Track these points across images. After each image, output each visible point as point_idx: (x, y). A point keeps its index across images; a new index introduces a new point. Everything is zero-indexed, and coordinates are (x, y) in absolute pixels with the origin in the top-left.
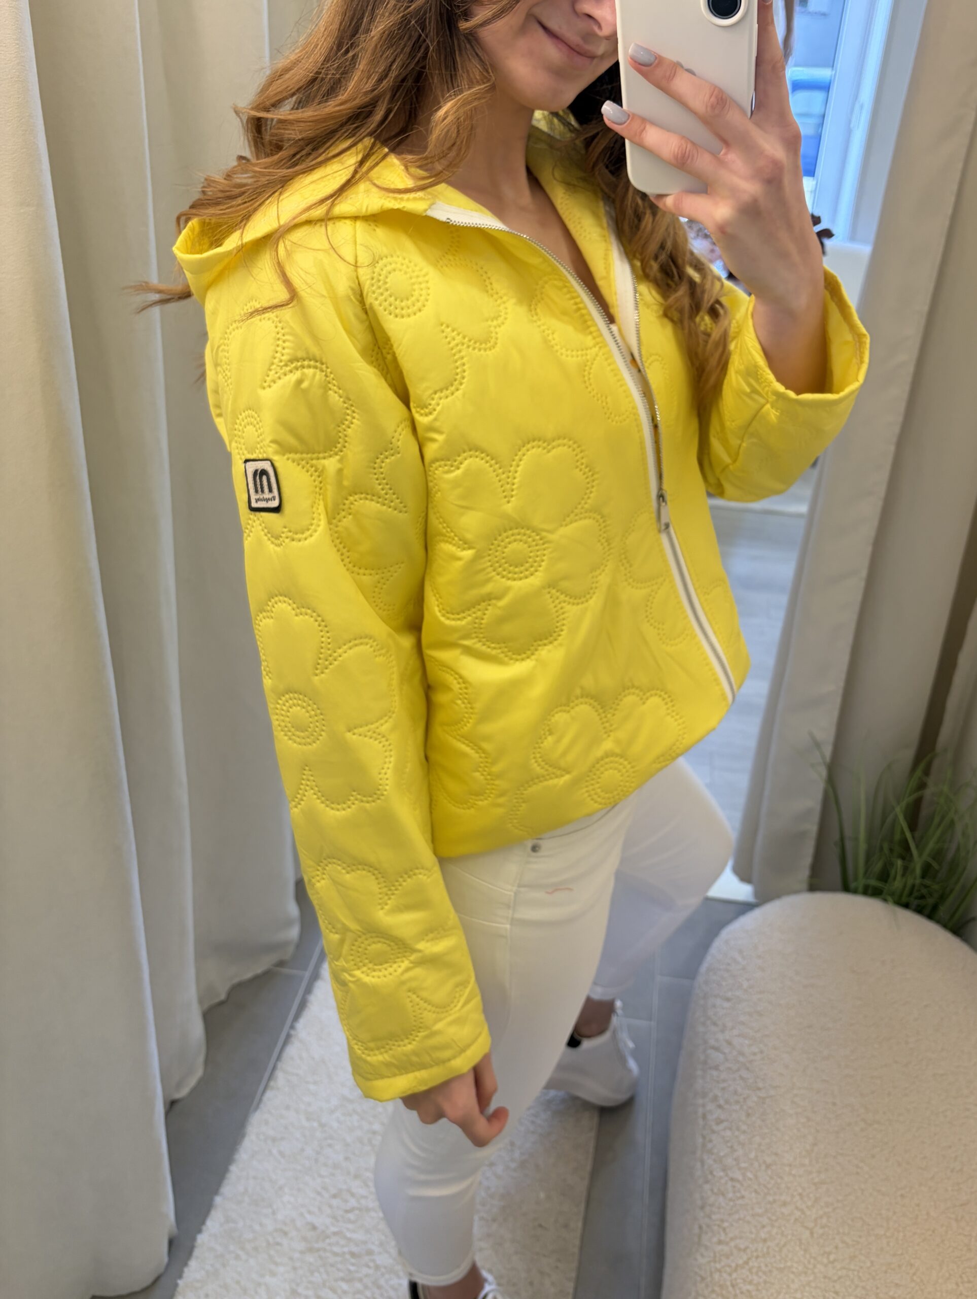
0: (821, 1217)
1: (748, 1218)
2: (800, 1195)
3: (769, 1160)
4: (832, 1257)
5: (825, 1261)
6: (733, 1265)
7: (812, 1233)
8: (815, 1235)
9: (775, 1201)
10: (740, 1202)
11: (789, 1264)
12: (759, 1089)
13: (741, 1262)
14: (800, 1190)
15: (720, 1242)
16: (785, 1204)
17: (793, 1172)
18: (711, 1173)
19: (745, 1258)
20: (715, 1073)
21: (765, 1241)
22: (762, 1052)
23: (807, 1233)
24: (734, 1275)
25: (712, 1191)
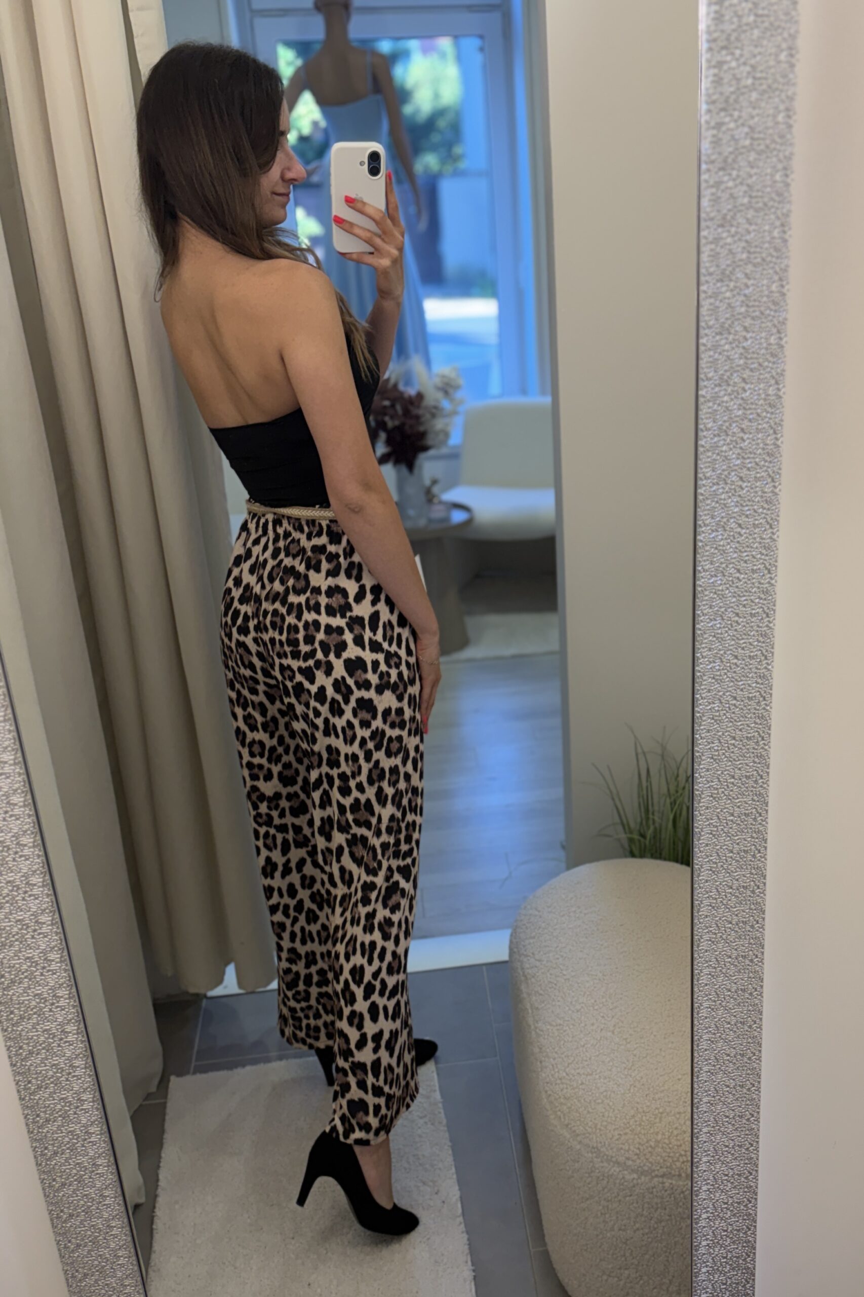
1: (570, 1039)
2: (603, 1017)
4: (628, 1041)
6: (566, 1065)
9: (586, 1025)
10: (564, 1034)
11: (601, 1051)
12: (564, 975)
13: (570, 1062)
15: (554, 1059)
16: (593, 1024)
17: (596, 1007)
18: (542, 1031)
19: (572, 1059)
20: (533, 980)
21: (584, 1046)
23: (609, 1034)
24: (567, 1070)
25: (544, 1039)
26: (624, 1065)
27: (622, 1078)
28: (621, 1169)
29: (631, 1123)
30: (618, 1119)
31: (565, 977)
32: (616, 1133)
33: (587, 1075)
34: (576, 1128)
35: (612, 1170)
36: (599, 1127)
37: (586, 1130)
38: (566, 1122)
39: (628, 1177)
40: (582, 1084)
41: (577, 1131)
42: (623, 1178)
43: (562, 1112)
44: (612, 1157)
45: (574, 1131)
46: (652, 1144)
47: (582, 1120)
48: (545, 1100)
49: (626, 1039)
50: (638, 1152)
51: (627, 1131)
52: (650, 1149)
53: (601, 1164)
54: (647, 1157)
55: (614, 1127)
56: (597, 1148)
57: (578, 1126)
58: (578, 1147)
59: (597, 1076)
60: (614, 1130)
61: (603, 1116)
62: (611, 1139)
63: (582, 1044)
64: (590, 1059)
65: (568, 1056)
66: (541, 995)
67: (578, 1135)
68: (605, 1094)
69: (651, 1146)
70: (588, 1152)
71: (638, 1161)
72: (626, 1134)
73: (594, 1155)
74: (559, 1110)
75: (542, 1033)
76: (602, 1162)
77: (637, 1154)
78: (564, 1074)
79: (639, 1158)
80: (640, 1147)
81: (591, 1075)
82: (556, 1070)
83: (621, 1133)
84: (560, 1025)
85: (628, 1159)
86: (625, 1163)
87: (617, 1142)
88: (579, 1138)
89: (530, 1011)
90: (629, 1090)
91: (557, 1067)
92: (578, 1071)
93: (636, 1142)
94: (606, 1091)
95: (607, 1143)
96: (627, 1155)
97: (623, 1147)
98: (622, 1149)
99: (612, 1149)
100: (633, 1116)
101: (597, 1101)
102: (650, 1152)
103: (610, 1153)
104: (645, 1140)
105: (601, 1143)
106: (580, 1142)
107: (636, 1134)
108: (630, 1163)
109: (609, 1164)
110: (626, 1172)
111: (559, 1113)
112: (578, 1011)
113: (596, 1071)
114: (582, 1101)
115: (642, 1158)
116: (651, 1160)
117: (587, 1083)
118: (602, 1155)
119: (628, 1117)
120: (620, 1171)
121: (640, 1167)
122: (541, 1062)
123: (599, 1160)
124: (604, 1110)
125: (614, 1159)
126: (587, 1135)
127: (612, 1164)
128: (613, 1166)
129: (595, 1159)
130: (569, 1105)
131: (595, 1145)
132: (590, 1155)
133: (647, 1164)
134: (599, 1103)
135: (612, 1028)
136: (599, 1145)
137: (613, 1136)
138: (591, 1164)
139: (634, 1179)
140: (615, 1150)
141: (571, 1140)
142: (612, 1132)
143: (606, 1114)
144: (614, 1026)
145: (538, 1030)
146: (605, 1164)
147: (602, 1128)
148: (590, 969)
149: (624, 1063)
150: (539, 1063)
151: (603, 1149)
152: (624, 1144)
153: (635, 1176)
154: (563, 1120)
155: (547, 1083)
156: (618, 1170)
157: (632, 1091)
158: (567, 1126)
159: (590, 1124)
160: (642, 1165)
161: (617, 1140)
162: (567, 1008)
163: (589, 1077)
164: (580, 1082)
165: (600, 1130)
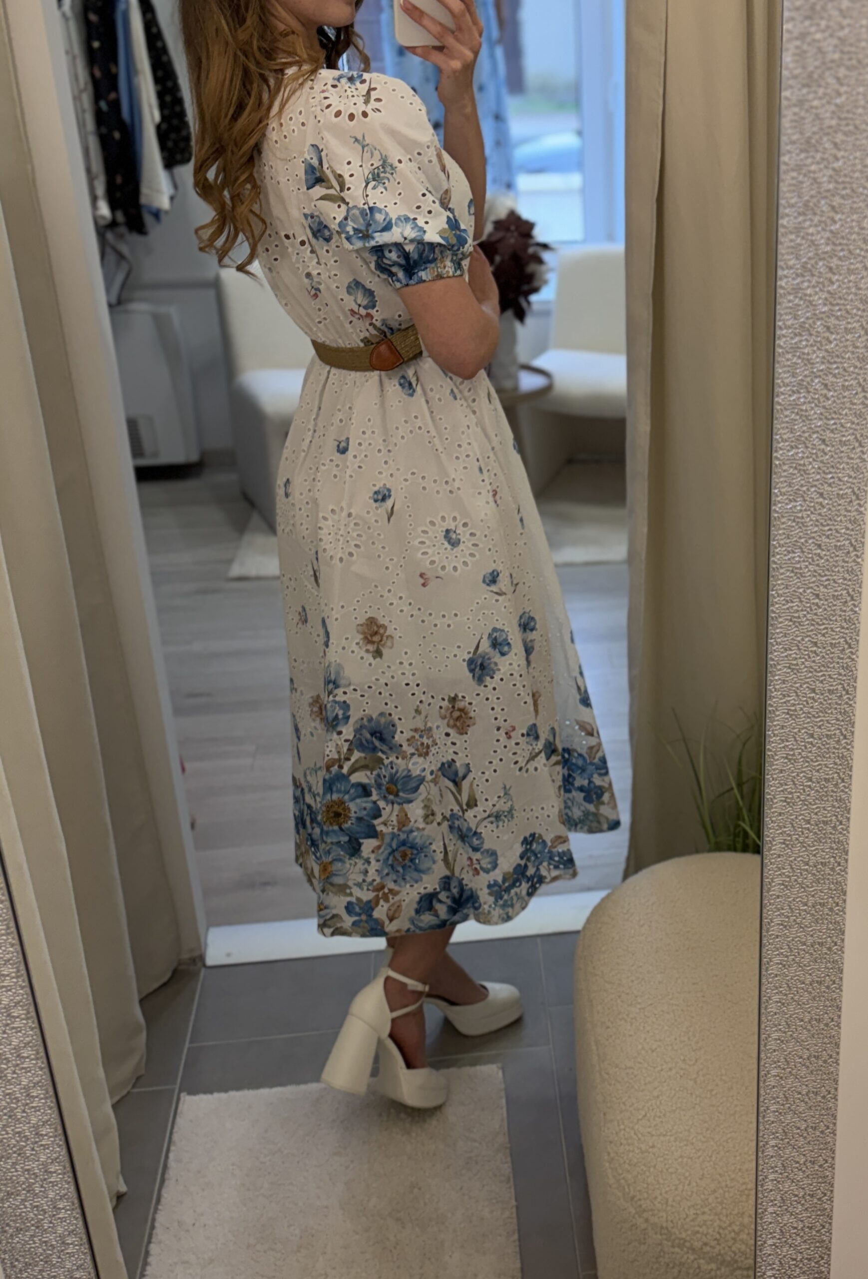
0: (702, 1069)
1: (642, 1087)
3: (654, 1047)
4: (714, 1093)
5: (709, 1096)
6: (635, 1121)
7: (696, 1082)
8: (699, 1082)
9: (662, 1070)
10: (635, 1080)
11: (679, 1105)
12: (639, 1003)
13: (640, 1117)
14: (682, 1058)
15: (621, 1112)
16: (670, 1069)
17: (676, 1048)
18: (608, 1074)
19: (643, 1113)
20: (600, 1007)
21: (658, 1097)
22: (638, 978)
23: (691, 1083)
24: (636, 1127)
25: (610, 1085)
26: (706, 1125)
27: (703, 1142)
28: (696, 1256)
29: (710, 1201)
30: (694, 1195)
31: (639, 1006)
32: (692, 1211)
33: (659, 1135)
34: (642, 1202)
35: (685, 1257)
36: (670, 1202)
37: (654, 1205)
38: (632, 1193)
39: (705, 1267)
40: (653, 1147)
41: (644, 1206)
42: (699, 1267)
43: (626, 1181)
44: (685, 1241)
45: (640, 1206)
46: (736, 1229)
47: (650, 1192)
48: (607, 1165)
49: (712, 1090)
50: (718, 1236)
51: (706, 1210)
52: (733, 1235)
53: (672, 1250)
54: (730, 1243)
55: (689, 1204)
56: (667, 1228)
57: (645, 1199)
58: (644, 1226)
59: (672, 1139)
60: (689, 1208)
61: (676, 1189)
62: (685, 1219)
63: (655, 1094)
64: (664, 1115)
65: (638, 1110)
66: (608, 1027)
67: (644, 1211)
68: (680, 1160)
69: (734, 1231)
70: (656, 1233)
71: (718, 1247)
72: (704, 1213)
73: (664, 1237)
74: (624, 1178)
75: (606, 1076)
76: (673, 1246)
77: (716, 1239)
78: (632, 1133)
79: (719, 1244)
80: (721, 1231)
81: (664, 1135)
82: (622, 1127)
83: (698, 1212)
84: (631, 1068)
85: (706, 1244)
86: (701, 1248)
87: (692, 1223)
88: (645, 1215)
89: (594, 1048)
90: (711, 1157)
91: (623, 1123)
92: (649, 1130)
93: (715, 1224)
94: (681, 1157)
95: (680, 1223)
96: (704, 1239)
97: (701, 1230)
98: (698, 1232)
99: (686, 1230)
100: (715, 1191)
101: (670, 1170)
102: (733, 1239)
103: (684, 1235)
104: (728, 1222)
105: (672, 1221)
106: (647, 1220)
107: (716, 1214)
108: (707, 1249)
109: (682, 1250)
110: (702, 1261)
111: (622, 1181)
112: (653, 1051)
113: (671, 1131)
114: (652, 1169)
115: (723, 1245)
116: (734, 1249)
117: (659, 1146)
118: (673, 1237)
119: (706, 1192)
120: (695, 1259)
121: (719, 1254)
122: (605, 1114)
123: (670, 1244)
124: (677, 1182)
125: (688, 1244)
126: (656, 1212)
127: (685, 1249)
128: (688, 1253)
129: (665, 1242)
130: (635, 1173)
131: (664, 1225)
132: (659, 1237)
133: (730, 1253)
134: (672, 1173)
135: (695, 1076)
136: (670, 1225)
137: (687, 1215)
138: (660, 1247)
139: (712, 1270)
140: (689, 1232)
141: (637, 1216)
142: (686, 1210)
143: (681, 1187)
144: (698, 1073)
145: (603, 1073)
146: (677, 1250)
147: (674, 1204)
148: (671, 996)
149: (705, 1122)
150: (602, 1115)
151: (675, 1230)
152: (701, 1227)
153: (713, 1266)
154: (627, 1190)
155: (611, 1142)
156: (692, 1257)
157: (714, 1159)
158: (633, 1198)
159: (660, 1198)
160: (722, 1252)
161: (693, 1220)
162: (640, 1047)
163: (662, 1138)
164: (651, 1144)
165: (672, 1206)
